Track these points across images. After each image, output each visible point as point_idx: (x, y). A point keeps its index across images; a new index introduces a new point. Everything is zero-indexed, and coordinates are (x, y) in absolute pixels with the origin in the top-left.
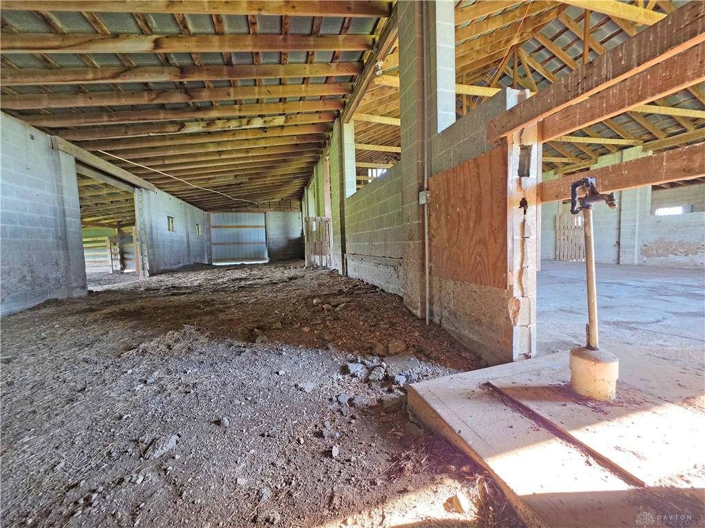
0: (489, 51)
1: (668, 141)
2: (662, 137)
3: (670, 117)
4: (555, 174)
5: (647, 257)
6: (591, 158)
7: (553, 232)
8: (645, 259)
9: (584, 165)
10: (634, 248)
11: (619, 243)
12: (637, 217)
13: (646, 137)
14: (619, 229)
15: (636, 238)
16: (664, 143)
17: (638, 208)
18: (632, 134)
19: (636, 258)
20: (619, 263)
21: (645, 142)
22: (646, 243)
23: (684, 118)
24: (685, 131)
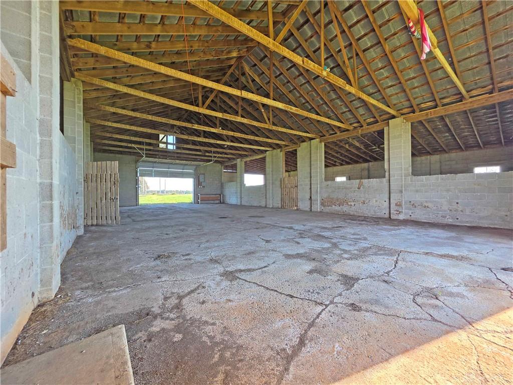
0: (214, 55)
1: (330, 138)
2: (327, 136)
3: (328, 124)
4: (281, 151)
5: (324, 206)
6: (297, 144)
7: (280, 189)
8: (323, 208)
9: (294, 147)
10: (317, 201)
11: (311, 197)
12: (319, 182)
13: (321, 134)
14: (311, 188)
15: (319, 195)
16: (329, 138)
17: (319, 176)
18: (314, 131)
19: (319, 207)
20: (311, 211)
21: (321, 137)
22: (323, 198)
23: (334, 126)
24: (336, 133)
